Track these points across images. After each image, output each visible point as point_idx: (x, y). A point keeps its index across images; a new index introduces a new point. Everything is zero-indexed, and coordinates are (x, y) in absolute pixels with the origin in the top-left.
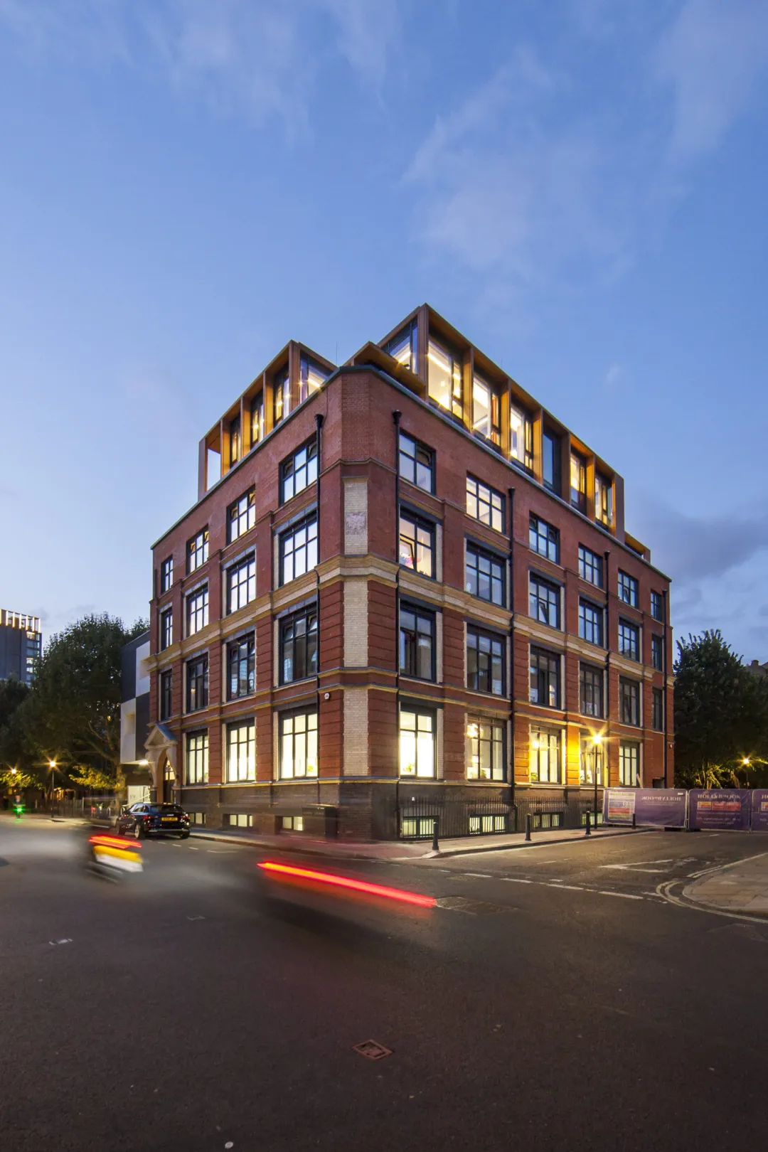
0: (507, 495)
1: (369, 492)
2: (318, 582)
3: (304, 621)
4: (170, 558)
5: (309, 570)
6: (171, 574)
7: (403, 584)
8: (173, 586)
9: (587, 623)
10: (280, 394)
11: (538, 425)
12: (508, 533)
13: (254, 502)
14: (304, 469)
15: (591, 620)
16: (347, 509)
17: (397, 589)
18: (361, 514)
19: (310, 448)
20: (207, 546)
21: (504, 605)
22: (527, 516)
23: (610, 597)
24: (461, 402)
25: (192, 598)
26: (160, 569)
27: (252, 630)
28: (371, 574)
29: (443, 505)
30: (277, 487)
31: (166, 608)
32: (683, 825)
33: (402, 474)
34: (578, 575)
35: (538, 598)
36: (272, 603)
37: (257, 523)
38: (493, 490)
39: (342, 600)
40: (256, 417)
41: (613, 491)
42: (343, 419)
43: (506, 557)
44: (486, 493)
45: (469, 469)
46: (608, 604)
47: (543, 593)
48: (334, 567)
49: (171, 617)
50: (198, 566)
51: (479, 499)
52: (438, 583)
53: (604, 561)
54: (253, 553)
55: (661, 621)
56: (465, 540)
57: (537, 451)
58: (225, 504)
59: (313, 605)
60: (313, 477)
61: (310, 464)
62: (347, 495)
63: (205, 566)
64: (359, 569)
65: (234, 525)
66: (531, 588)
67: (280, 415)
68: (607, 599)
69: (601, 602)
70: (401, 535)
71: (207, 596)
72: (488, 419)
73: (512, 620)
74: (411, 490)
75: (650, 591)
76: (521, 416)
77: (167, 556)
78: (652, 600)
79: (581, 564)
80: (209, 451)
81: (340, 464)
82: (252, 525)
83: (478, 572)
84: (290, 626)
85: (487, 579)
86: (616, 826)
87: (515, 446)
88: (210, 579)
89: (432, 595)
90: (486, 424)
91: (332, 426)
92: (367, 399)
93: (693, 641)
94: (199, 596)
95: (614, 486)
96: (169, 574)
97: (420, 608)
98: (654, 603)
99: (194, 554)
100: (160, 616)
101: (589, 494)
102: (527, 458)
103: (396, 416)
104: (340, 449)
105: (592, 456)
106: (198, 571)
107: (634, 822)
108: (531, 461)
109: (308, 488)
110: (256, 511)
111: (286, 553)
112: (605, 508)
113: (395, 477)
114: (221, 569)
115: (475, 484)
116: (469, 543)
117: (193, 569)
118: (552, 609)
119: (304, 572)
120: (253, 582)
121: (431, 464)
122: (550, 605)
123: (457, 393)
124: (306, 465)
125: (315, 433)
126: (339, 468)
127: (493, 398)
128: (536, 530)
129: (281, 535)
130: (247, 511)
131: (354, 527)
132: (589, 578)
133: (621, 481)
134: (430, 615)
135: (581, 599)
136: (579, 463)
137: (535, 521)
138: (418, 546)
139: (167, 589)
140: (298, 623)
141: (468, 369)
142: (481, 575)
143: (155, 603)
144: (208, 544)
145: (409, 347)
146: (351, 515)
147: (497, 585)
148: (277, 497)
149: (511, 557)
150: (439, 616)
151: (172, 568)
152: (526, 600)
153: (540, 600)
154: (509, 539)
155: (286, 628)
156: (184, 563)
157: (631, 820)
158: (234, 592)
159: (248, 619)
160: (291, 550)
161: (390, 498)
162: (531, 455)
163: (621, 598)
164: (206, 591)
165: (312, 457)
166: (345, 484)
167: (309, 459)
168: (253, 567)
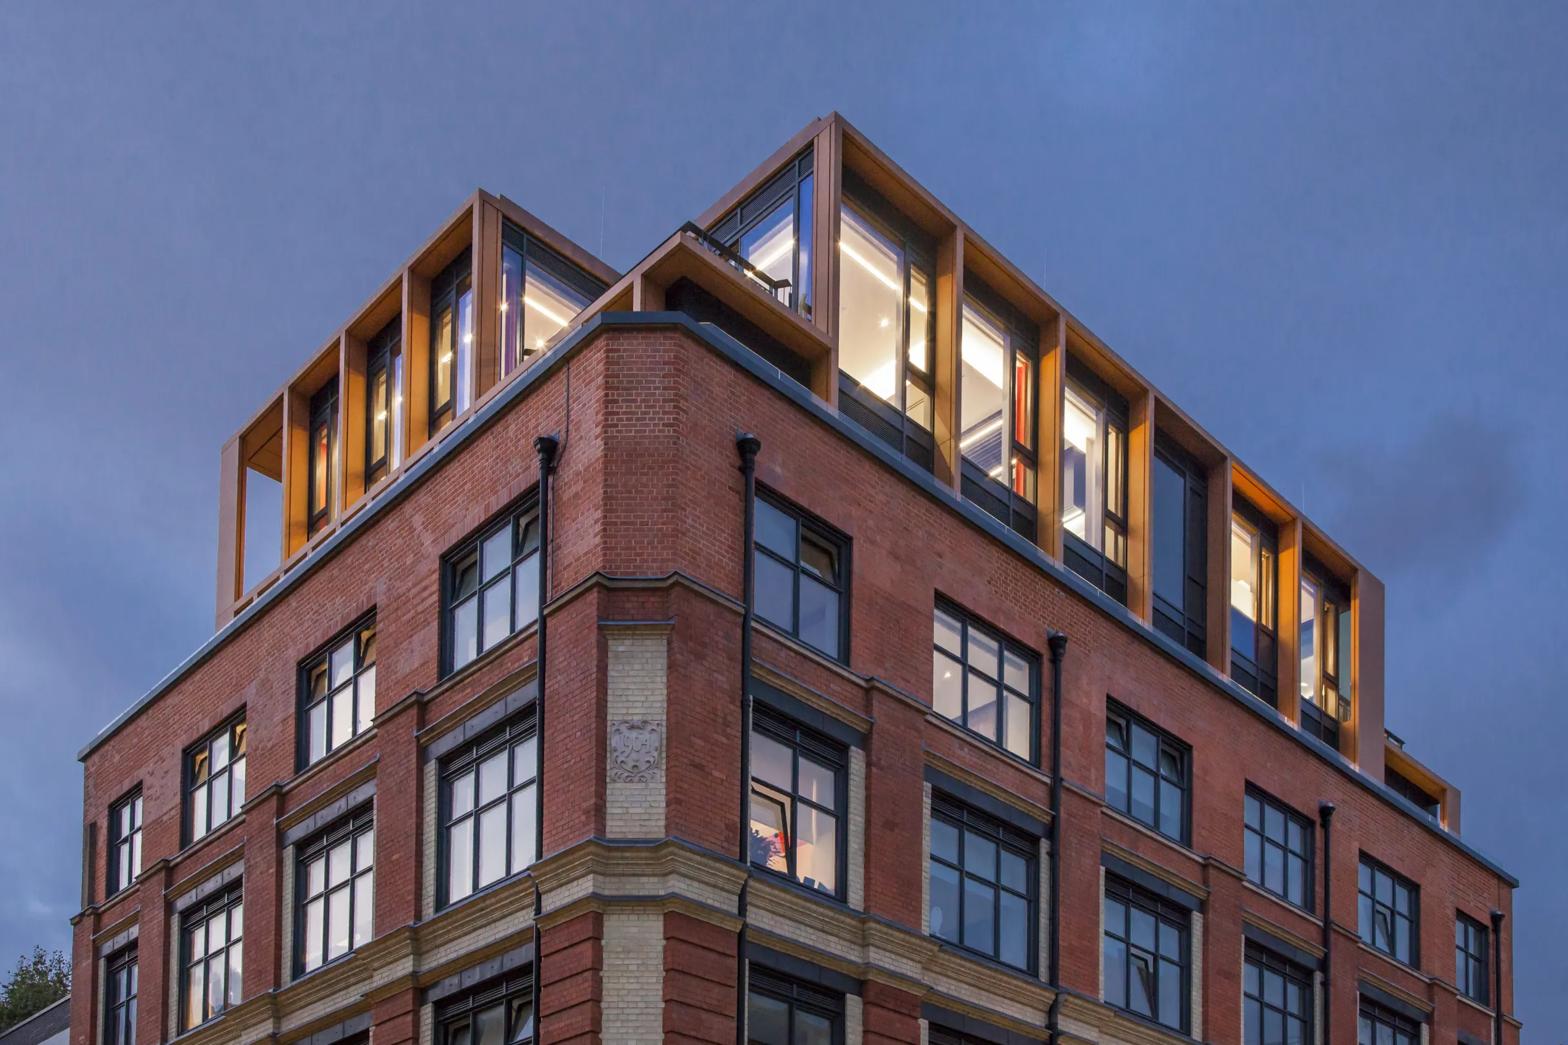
0: (1046, 655)
1: (672, 667)
2: (538, 910)
3: (501, 1011)
4: (136, 790)
5: (516, 869)
6: (138, 838)
7: (758, 918)
8: (144, 879)
9: (1268, 1013)
10: (447, 331)
11: (1142, 438)
12: (1046, 763)
13: (371, 657)
14: (507, 581)
15: (1278, 1003)
16: (615, 711)
17: (741, 935)
18: (649, 728)
19: (523, 522)
20: (240, 769)
21: (1032, 970)
22: (1099, 710)
23: (1333, 937)
24: (928, 382)
25: (193, 918)
26: (103, 823)
27: (362, 1028)
28: (674, 896)
29: (869, 690)
30: (435, 625)
31: (121, 940)
33: (758, 609)
34: (1239, 878)
35: (1128, 944)
36: (418, 954)
37: (381, 721)
38: (1008, 642)
39: (597, 967)
40: (382, 389)
41: (1353, 617)
42: (607, 458)
43: (1037, 830)
44: (988, 649)
45: (940, 588)
46: (1326, 955)
47: (1143, 927)
48: (577, 873)
49: (136, 970)
50: (216, 824)
51: (968, 669)
52: (853, 914)
53: (1319, 832)
54: (367, 806)
55: (1487, 1005)
56: (928, 786)
57: (1140, 514)
58: (294, 653)
59: (524, 970)
60: (528, 612)
61: (522, 570)
62: (614, 671)
63: (234, 825)
64: (644, 879)
65: (318, 715)
66: (1109, 916)
67: (448, 398)
68: (1325, 942)
69: (1309, 950)
70: (755, 779)
71: (238, 914)
72: (1002, 423)
73: (1052, 1011)
74: (783, 653)
75: (1451, 913)
76: (1098, 410)
77: (126, 786)
78: (1460, 941)
79: (1251, 842)
80: (250, 472)
81: (597, 584)
82: (366, 722)
83: (963, 874)
84: (464, 1023)
85: (989, 893)
87: (1080, 500)
88: (248, 869)
89: (835, 946)
90: (998, 434)
91: (578, 474)
92: (669, 407)
94: (215, 914)
95: (1355, 604)
96: (130, 840)
97: (803, 984)
98: (1465, 950)
99: (204, 789)
100: (102, 963)
101: (1286, 633)
102: (1110, 533)
103: (746, 449)
104: (598, 540)
105: (1294, 520)
106: (215, 837)
108: (1120, 539)
109: (516, 638)
110: (378, 685)
111: (457, 815)
112: (1331, 670)
113: (740, 620)
114: (280, 843)
115: (958, 625)
116: (938, 795)
117: (199, 831)
118: (1169, 976)
119: (503, 874)
120: (366, 887)
121: (837, 576)
122: (1162, 964)
123: (919, 358)
124: (511, 572)
125: (535, 487)
126: (593, 596)
127: (1018, 364)
128: (1125, 751)
129: (445, 761)
130: (354, 681)
131: (631, 764)
132: (1274, 882)
133: (1378, 588)
134: (828, 1003)
135: (1250, 943)
136: (1257, 539)
137: (1123, 723)
138: (800, 807)
139: (124, 884)
140: (485, 1017)
141: (950, 286)
142: (969, 884)
143: (89, 922)
144: (243, 761)
145: (791, 227)
146: (623, 728)
147: (1014, 910)
148: (434, 653)
149: (1052, 831)
150: (854, 1005)
151: (139, 822)
152: (1093, 953)
153: (1133, 950)
154: (1047, 780)
155: (452, 1029)
156: (176, 813)
158: (315, 912)
159: (352, 996)
160: (470, 807)
161: (728, 678)
162: (1121, 524)
163: (1367, 938)
164: (237, 901)
165: (526, 551)
166: (610, 643)
167: (518, 550)
168: (367, 845)
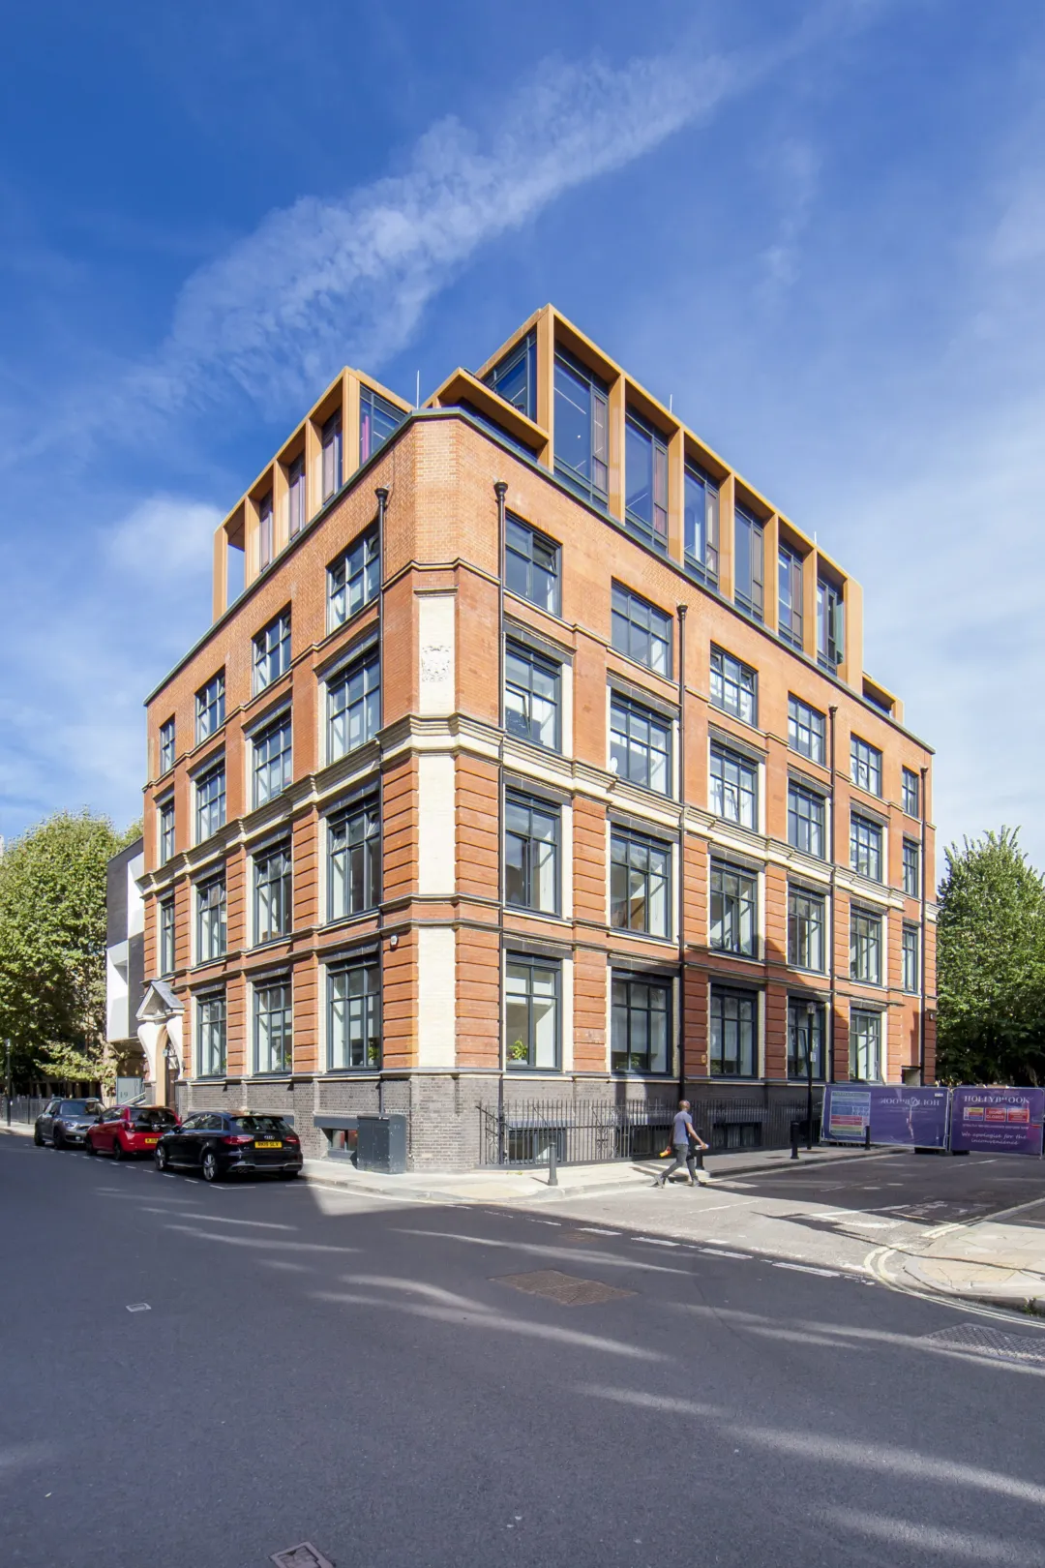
0: (675, 616)
1: (457, 613)
2: (382, 758)
3: (363, 819)
4: (171, 720)
6: (173, 745)
7: (510, 761)
8: (176, 764)
9: (800, 820)
12: (676, 677)
15: (806, 815)
16: (423, 641)
17: (500, 770)
18: (445, 650)
19: (371, 542)
21: (670, 793)
23: (837, 778)
24: (606, 465)
25: (202, 783)
26: (157, 737)
27: (288, 834)
28: (460, 745)
29: (575, 631)
30: (323, 606)
31: (167, 799)
32: (941, 1145)
34: (785, 745)
35: (723, 781)
36: (316, 791)
37: (294, 664)
38: (654, 609)
39: (416, 787)
43: (671, 715)
44: (641, 613)
45: (614, 575)
46: (833, 789)
47: (732, 772)
48: (403, 736)
49: (174, 813)
51: (630, 623)
52: (566, 759)
53: (828, 721)
54: (288, 712)
55: (918, 816)
56: (609, 688)
58: (250, 633)
62: (423, 618)
63: (220, 731)
64: (442, 737)
66: (712, 765)
68: (833, 781)
69: (823, 785)
70: (507, 682)
75: (899, 767)
77: (168, 716)
78: (904, 783)
79: (791, 726)
81: (412, 568)
83: (629, 739)
84: (343, 827)
85: (644, 750)
86: (841, 1145)
88: (228, 754)
89: (556, 777)
91: (401, 507)
92: (453, 463)
93: (970, 849)
96: (170, 746)
98: (907, 788)
99: (205, 714)
100: (158, 811)
102: (709, 555)
103: (500, 489)
105: (812, 549)
106: (211, 739)
107: (867, 1139)
108: (714, 559)
109: (367, 607)
113: (497, 589)
114: (244, 738)
116: (615, 693)
117: (203, 737)
118: (746, 799)
121: (555, 568)
122: (742, 792)
125: (376, 519)
126: (410, 575)
128: (721, 673)
129: (330, 683)
131: (434, 670)
132: (804, 749)
134: (553, 810)
135: (791, 782)
137: (719, 657)
139: (168, 768)
140: (354, 824)
141: (616, 411)
142: (633, 745)
144: (225, 696)
146: (429, 650)
147: (659, 760)
149: (680, 716)
150: (567, 812)
151: (173, 736)
152: (703, 785)
153: (726, 784)
154: (677, 687)
156: (192, 728)
157: (864, 1135)
158: (262, 774)
159: (281, 818)
161: (490, 621)
162: (715, 549)
163: (855, 780)
164: (223, 773)
166: (421, 601)
